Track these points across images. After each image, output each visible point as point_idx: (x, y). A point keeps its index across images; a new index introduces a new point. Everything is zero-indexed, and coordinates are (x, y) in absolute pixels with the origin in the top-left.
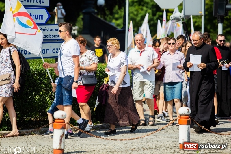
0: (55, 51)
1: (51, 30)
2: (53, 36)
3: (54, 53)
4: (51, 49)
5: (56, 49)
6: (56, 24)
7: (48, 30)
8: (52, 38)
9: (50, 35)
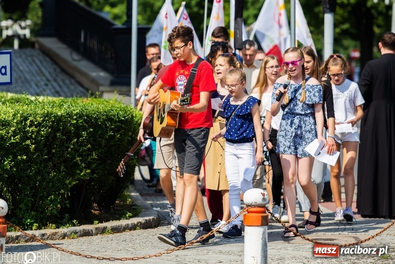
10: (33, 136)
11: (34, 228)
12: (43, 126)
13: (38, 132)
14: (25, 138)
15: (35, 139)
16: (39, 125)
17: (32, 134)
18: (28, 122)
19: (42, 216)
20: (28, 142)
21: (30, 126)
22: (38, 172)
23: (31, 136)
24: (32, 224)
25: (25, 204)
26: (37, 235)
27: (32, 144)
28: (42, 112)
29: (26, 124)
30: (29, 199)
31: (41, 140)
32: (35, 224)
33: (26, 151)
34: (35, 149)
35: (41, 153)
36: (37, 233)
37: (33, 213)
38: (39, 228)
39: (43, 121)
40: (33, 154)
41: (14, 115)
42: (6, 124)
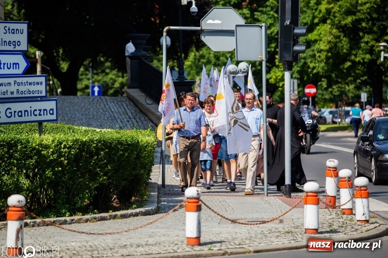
0: (37, 113)
1: (30, 84)
2: (33, 92)
3: (36, 115)
4: (31, 110)
5: (39, 110)
6: (38, 75)
7: (26, 84)
8: (32, 95)
9: (29, 91)
10: (66, 154)
11: (67, 215)
12: (73, 148)
13: (70, 152)
14: (60, 155)
15: (67, 157)
16: (70, 147)
17: (65, 154)
18: (62, 146)
19: (73, 207)
20: (63, 159)
21: (64, 148)
22: (70, 179)
23: (65, 155)
24: (65, 213)
25: (61, 200)
26: (68, 220)
27: (66, 160)
28: (72, 139)
29: (61, 147)
30: (64, 196)
31: (71, 157)
32: (68, 213)
33: (61, 164)
34: (68, 163)
35: (72, 166)
36: (68, 219)
37: (67, 205)
38: (71, 215)
39: (73, 145)
40: (66, 166)
41: (53, 141)
42: (47, 147)
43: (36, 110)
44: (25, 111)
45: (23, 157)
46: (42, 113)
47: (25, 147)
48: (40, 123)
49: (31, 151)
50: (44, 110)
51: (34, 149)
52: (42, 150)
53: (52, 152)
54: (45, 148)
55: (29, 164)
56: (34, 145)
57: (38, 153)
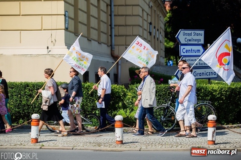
0: (208, 74)
4: (205, 73)
9: (204, 63)
11: (225, 124)
12: (228, 92)
13: (226, 93)
14: (222, 95)
16: (226, 91)
18: (223, 90)
19: (227, 120)
20: (223, 97)
21: (224, 91)
22: (226, 106)
23: (224, 95)
24: (224, 123)
25: (222, 117)
26: (226, 127)
28: (227, 87)
30: (223, 115)
31: (227, 96)
33: (222, 99)
35: (227, 100)
36: (226, 126)
37: (224, 120)
38: (227, 124)
39: (228, 90)
40: (225, 100)
41: (218, 88)
42: (215, 91)
43: (207, 73)
44: (203, 73)
45: (204, 95)
46: (210, 74)
47: (205, 91)
48: (209, 79)
49: (208, 93)
50: (211, 73)
51: (210, 92)
52: (213, 92)
53: (218, 93)
54: (214, 91)
55: (207, 99)
56: (210, 90)
57: (212, 93)
